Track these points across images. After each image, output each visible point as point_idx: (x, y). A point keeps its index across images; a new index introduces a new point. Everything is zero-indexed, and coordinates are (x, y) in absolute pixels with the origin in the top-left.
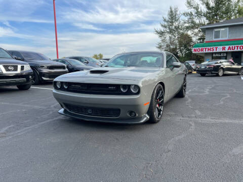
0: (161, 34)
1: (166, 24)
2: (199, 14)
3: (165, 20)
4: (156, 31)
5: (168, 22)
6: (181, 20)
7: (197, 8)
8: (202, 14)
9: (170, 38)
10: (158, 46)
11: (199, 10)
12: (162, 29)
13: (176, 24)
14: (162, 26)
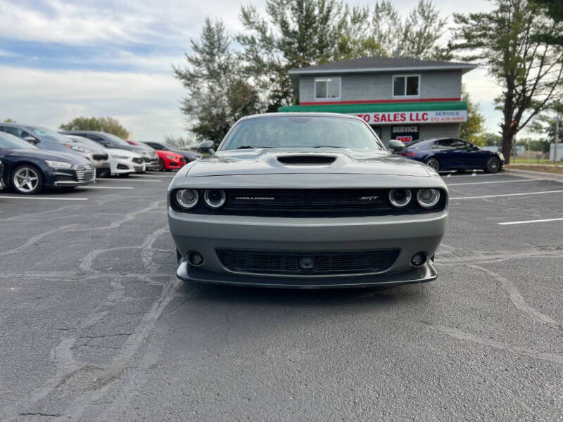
0: (190, 79)
1: (198, 56)
2: (268, 42)
3: (196, 48)
4: (177, 72)
5: (201, 52)
6: (231, 52)
7: (262, 30)
8: (275, 44)
9: (212, 89)
10: (183, 107)
11: (268, 34)
12: (192, 68)
13: (221, 59)
14: (190, 60)
